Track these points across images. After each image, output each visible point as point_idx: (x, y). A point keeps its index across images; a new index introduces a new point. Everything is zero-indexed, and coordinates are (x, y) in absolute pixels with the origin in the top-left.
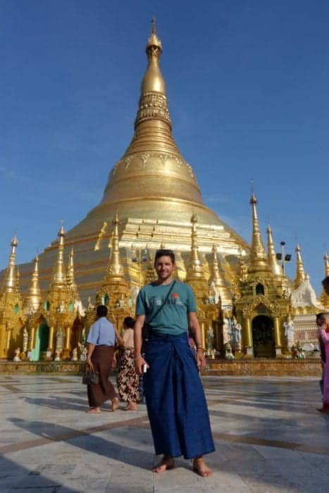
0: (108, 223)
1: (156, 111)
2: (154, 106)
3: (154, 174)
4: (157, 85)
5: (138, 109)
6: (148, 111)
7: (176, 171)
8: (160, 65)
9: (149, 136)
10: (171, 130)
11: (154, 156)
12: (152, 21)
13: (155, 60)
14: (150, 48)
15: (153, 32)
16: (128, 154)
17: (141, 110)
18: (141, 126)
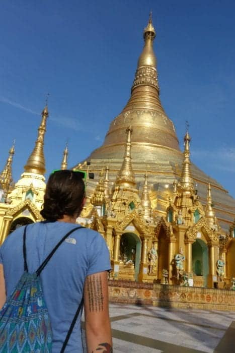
9: (138, 98)
15: (150, 23)
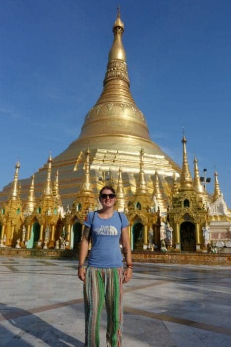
0: (83, 152)
1: (118, 73)
2: (118, 70)
3: (116, 118)
4: (120, 55)
5: (107, 72)
6: (114, 73)
7: (132, 117)
9: (113, 91)
10: (129, 87)
11: (117, 105)
13: (119, 36)
14: (116, 28)
15: (118, 16)
16: (98, 103)
18: (109, 83)
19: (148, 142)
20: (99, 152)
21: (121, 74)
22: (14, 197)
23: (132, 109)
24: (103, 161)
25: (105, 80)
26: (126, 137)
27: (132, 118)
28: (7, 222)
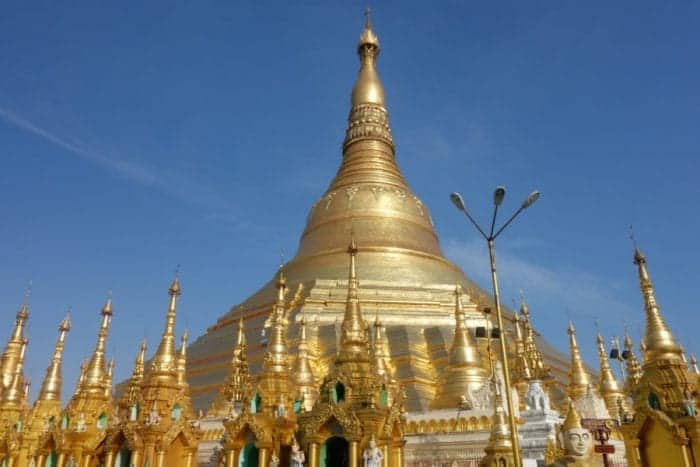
0: (304, 284)
1: (369, 129)
2: (368, 122)
3: (363, 215)
4: (373, 94)
5: (348, 128)
6: (359, 129)
7: (397, 209)
8: (375, 68)
9: (362, 163)
10: (394, 153)
11: (364, 189)
12: (366, 14)
13: (370, 62)
14: (363, 48)
15: (367, 27)
16: (334, 187)
17: (350, 128)
18: (351, 149)
19: (430, 258)
20: (318, 287)
21: (374, 130)
22: (48, 392)
23: (396, 195)
24: (325, 304)
25: (346, 142)
26: (383, 251)
27: (397, 213)
28: (20, 449)
